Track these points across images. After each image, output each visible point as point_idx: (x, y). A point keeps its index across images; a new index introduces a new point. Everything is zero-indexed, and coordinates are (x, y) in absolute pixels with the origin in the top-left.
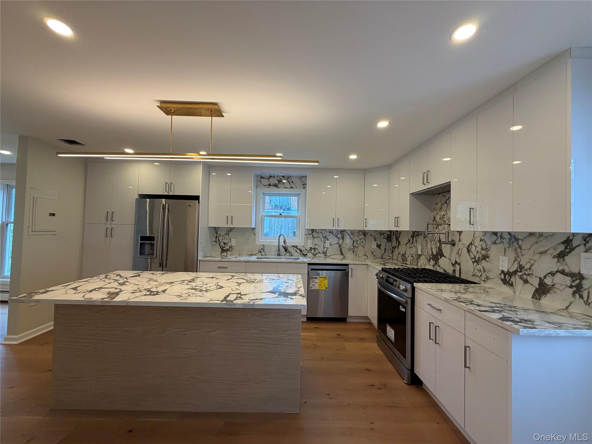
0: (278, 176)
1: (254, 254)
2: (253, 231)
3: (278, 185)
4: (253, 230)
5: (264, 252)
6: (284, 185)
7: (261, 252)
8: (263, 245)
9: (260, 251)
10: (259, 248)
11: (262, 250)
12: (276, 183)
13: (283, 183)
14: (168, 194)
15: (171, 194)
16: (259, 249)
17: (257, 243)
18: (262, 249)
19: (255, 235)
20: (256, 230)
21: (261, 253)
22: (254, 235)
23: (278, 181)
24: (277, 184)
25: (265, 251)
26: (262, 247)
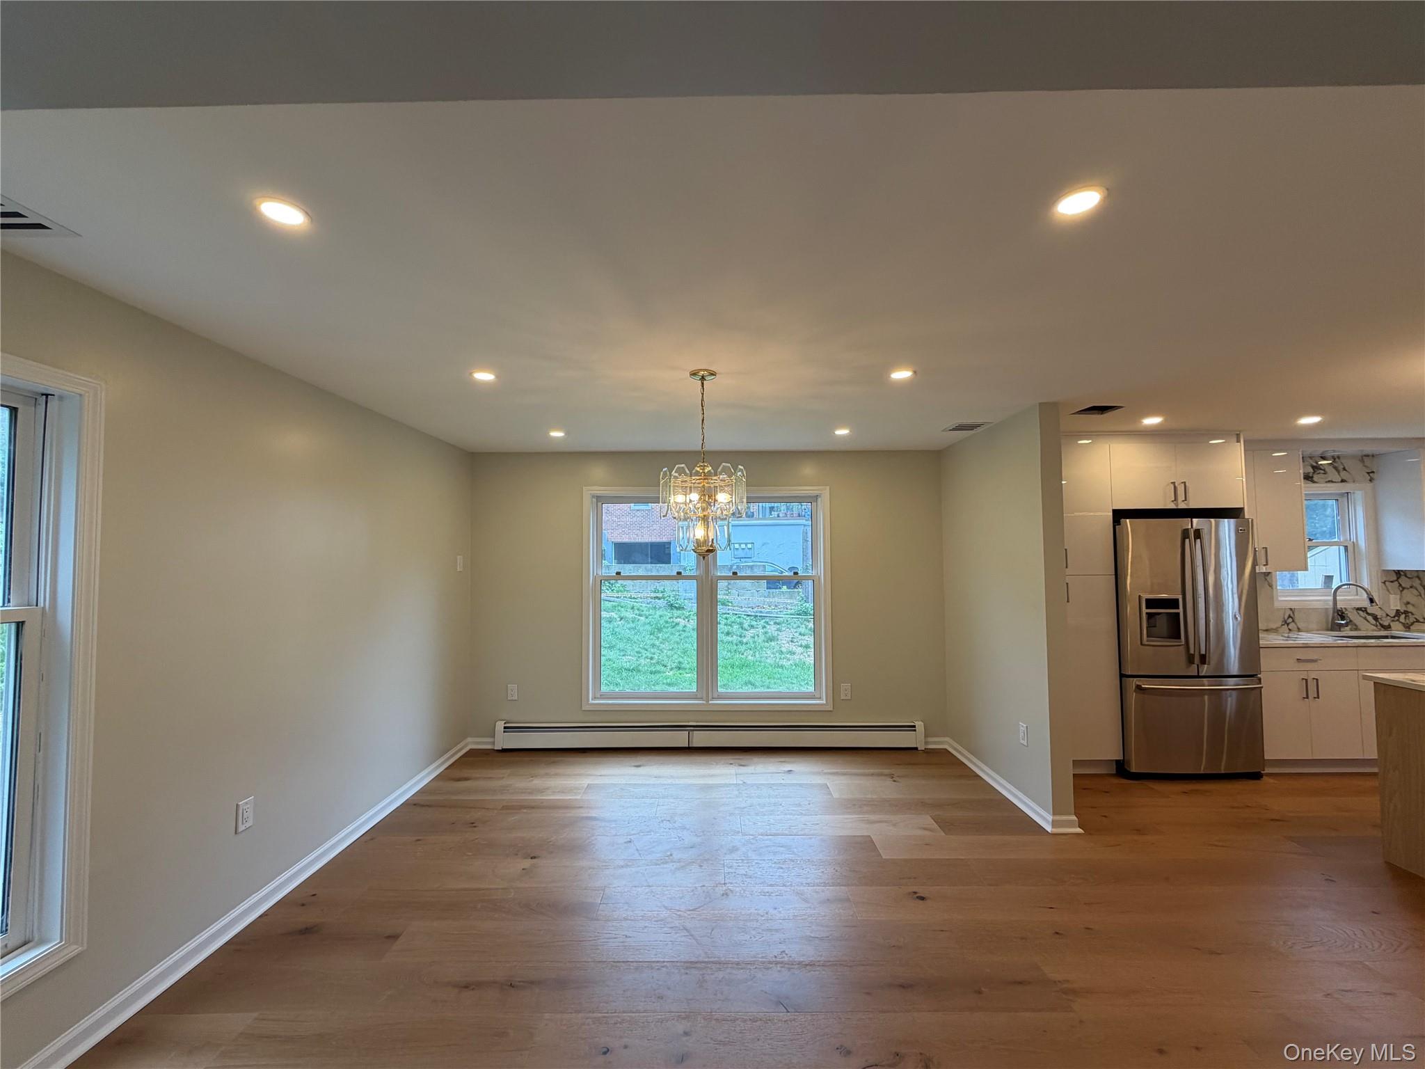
0: (1311, 458)
1: (1272, 629)
2: (1266, 579)
3: (1312, 477)
4: (1267, 577)
5: (1296, 624)
6: (1326, 475)
7: (1288, 624)
8: (1291, 609)
9: (1286, 622)
10: (1282, 616)
11: (1290, 620)
12: (1309, 473)
13: (1323, 472)
14: (1175, 507)
15: (1182, 506)
16: (1284, 618)
17: (1277, 605)
18: (1290, 617)
19: (1271, 586)
20: (1271, 577)
21: (1290, 627)
22: (1268, 587)
23: (1313, 467)
24: (1311, 475)
25: (1296, 621)
26: (1289, 612)
